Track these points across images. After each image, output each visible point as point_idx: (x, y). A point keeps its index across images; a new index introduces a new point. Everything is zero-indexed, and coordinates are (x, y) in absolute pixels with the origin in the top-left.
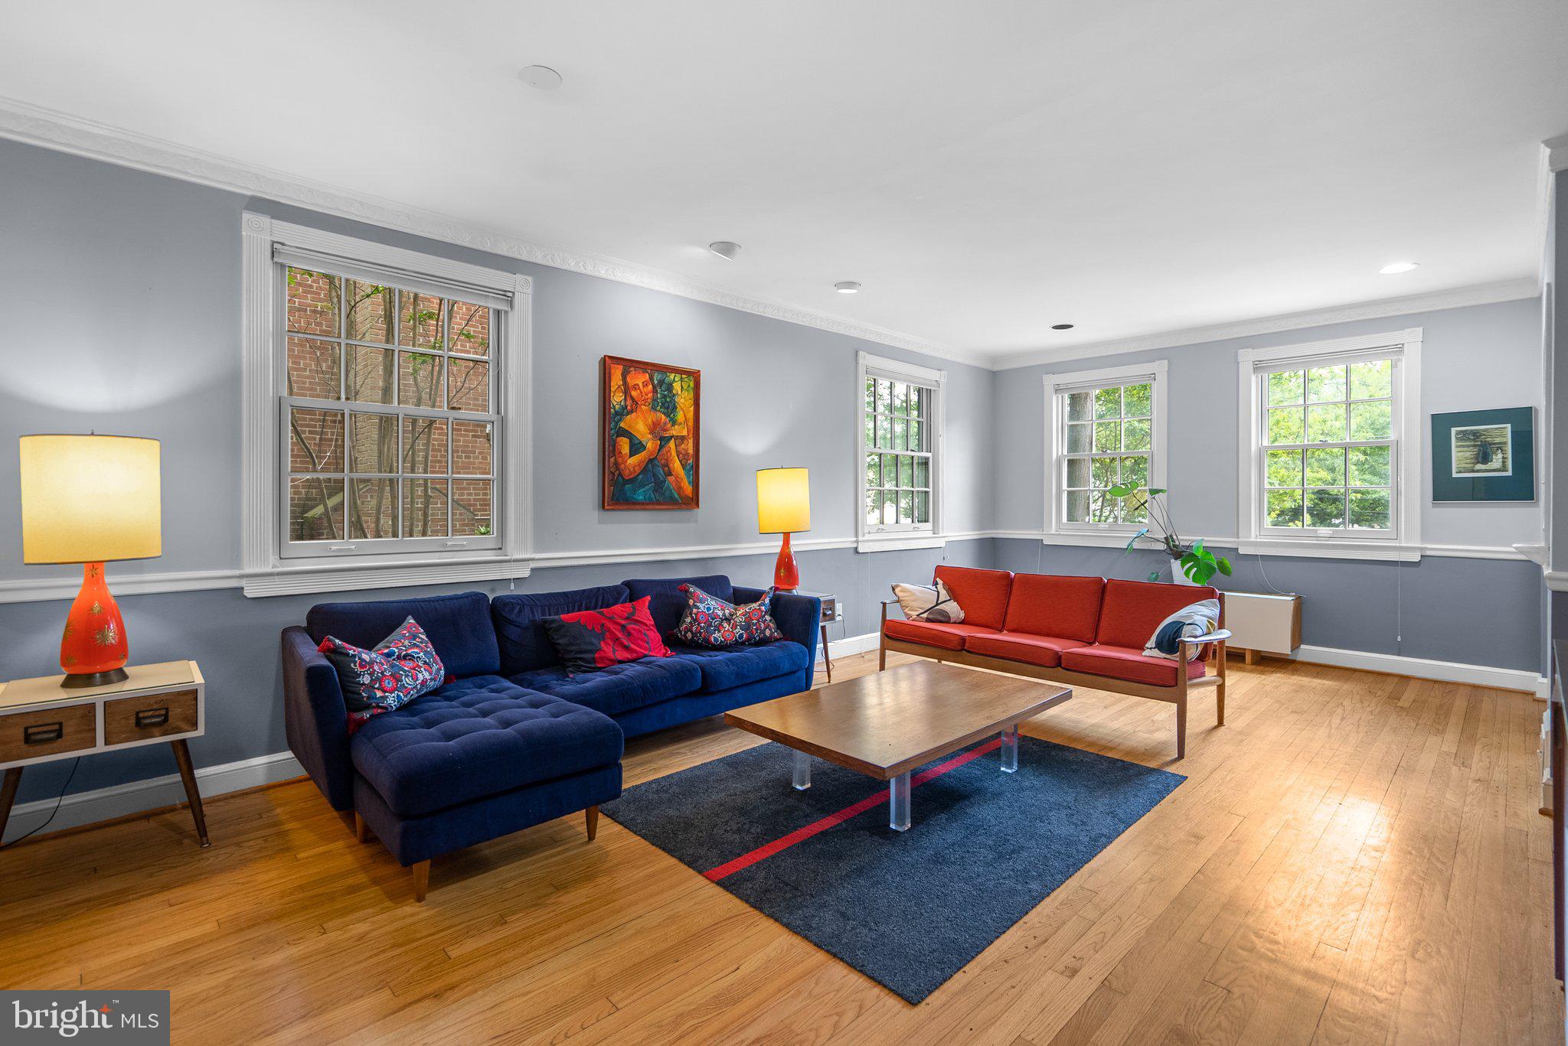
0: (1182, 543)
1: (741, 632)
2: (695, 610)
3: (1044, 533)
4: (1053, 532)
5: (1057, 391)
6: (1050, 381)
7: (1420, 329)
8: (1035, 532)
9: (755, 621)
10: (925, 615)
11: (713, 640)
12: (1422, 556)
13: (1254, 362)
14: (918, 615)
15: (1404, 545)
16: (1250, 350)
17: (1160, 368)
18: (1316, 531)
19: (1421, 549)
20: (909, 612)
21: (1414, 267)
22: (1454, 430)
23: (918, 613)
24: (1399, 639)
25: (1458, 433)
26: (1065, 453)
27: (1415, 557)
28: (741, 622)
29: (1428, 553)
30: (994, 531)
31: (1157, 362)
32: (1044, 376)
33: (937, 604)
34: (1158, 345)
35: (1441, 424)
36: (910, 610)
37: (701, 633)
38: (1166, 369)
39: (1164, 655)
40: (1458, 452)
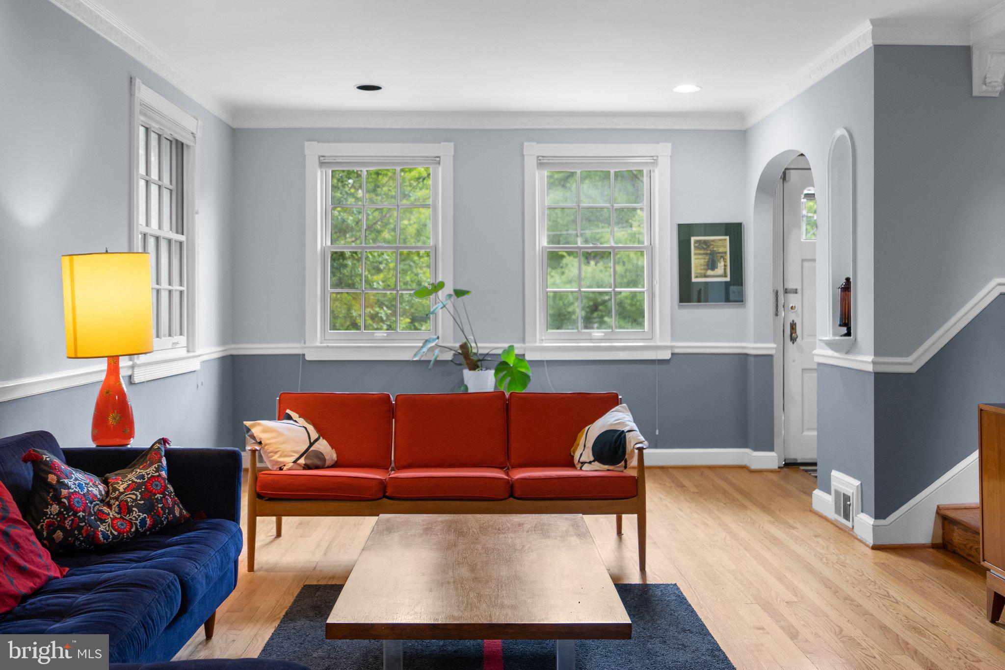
0: (481, 351)
1: (142, 516)
2: (64, 492)
3: (307, 345)
4: (318, 344)
5: (322, 164)
6: (313, 150)
7: (669, 145)
8: (292, 345)
9: (159, 496)
10: (302, 461)
11: (101, 536)
12: (672, 354)
13: (538, 157)
14: (295, 462)
15: (659, 344)
16: (534, 144)
17: (445, 150)
18: (590, 334)
19: (672, 347)
20: (281, 459)
21: (698, 89)
22: (693, 239)
23: (293, 459)
24: (657, 433)
25: (696, 242)
26: (329, 243)
27: (666, 355)
28: (135, 500)
29: (677, 351)
30: (233, 346)
31: (443, 144)
32: (307, 144)
33: (311, 444)
34: (443, 124)
35: (685, 232)
36: (280, 456)
37: (80, 529)
38: (452, 153)
39: (607, 467)
40: (696, 259)
